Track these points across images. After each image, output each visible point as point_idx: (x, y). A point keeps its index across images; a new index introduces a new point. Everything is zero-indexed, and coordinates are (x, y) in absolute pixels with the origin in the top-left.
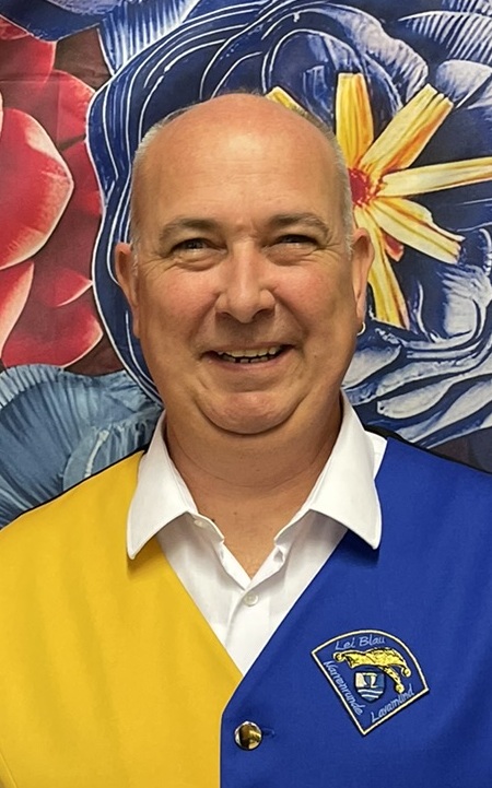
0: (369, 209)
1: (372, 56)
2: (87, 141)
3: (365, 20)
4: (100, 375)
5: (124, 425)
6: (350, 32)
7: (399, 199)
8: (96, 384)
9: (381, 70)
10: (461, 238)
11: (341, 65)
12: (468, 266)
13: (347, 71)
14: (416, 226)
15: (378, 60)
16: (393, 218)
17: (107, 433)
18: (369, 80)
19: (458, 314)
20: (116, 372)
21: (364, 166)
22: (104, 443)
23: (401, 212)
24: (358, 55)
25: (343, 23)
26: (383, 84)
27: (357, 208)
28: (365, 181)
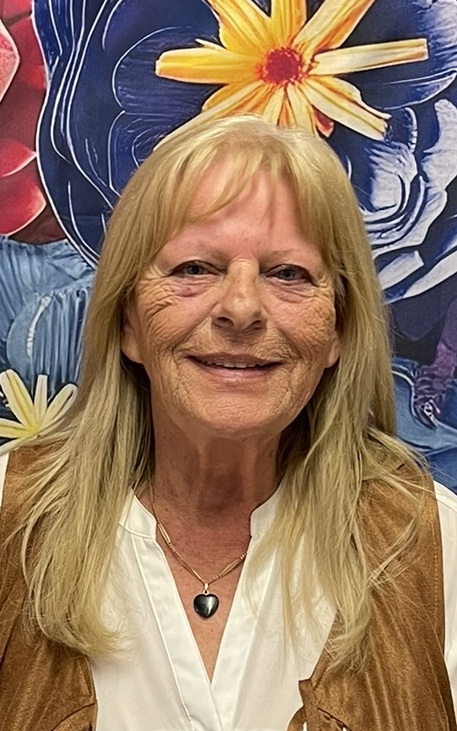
0: (302, 87)
2: (33, 16)
4: (42, 244)
5: (66, 291)
7: (331, 78)
8: (39, 253)
10: (388, 116)
12: (393, 143)
14: (345, 104)
16: (323, 95)
17: (49, 299)
19: (384, 189)
20: (58, 240)
21: (297, 46)
22: (47, 308)
23: (332, 90)
27: (290, 85)
28: (298, 60)
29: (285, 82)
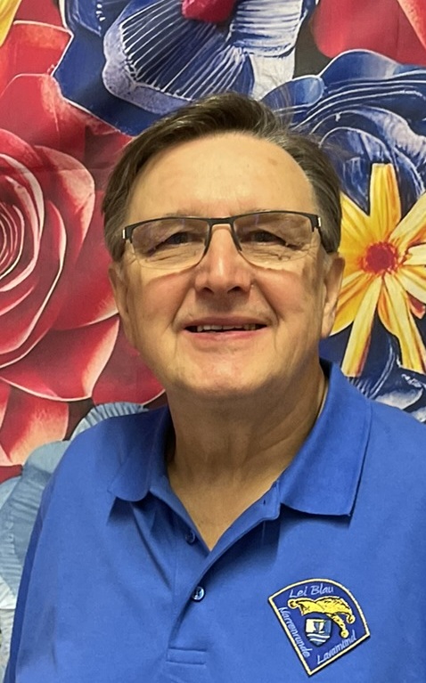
0: (397, 276)
1: (400, 150)
3: (395, 120)
6: (382, 129)
7: (422, 268)
9: (408, 160)
11: (375, 157)
13: (380, 162)
15: (405, 153)
16: (416, 283)
18: (398, 169)
21: (393, 240)
23: (424, 278)
24: (389, 149)
25: (376, 122)
26: (409, 173)
27: (387, 274)
28: (394, 252)
29: (382, 271)
